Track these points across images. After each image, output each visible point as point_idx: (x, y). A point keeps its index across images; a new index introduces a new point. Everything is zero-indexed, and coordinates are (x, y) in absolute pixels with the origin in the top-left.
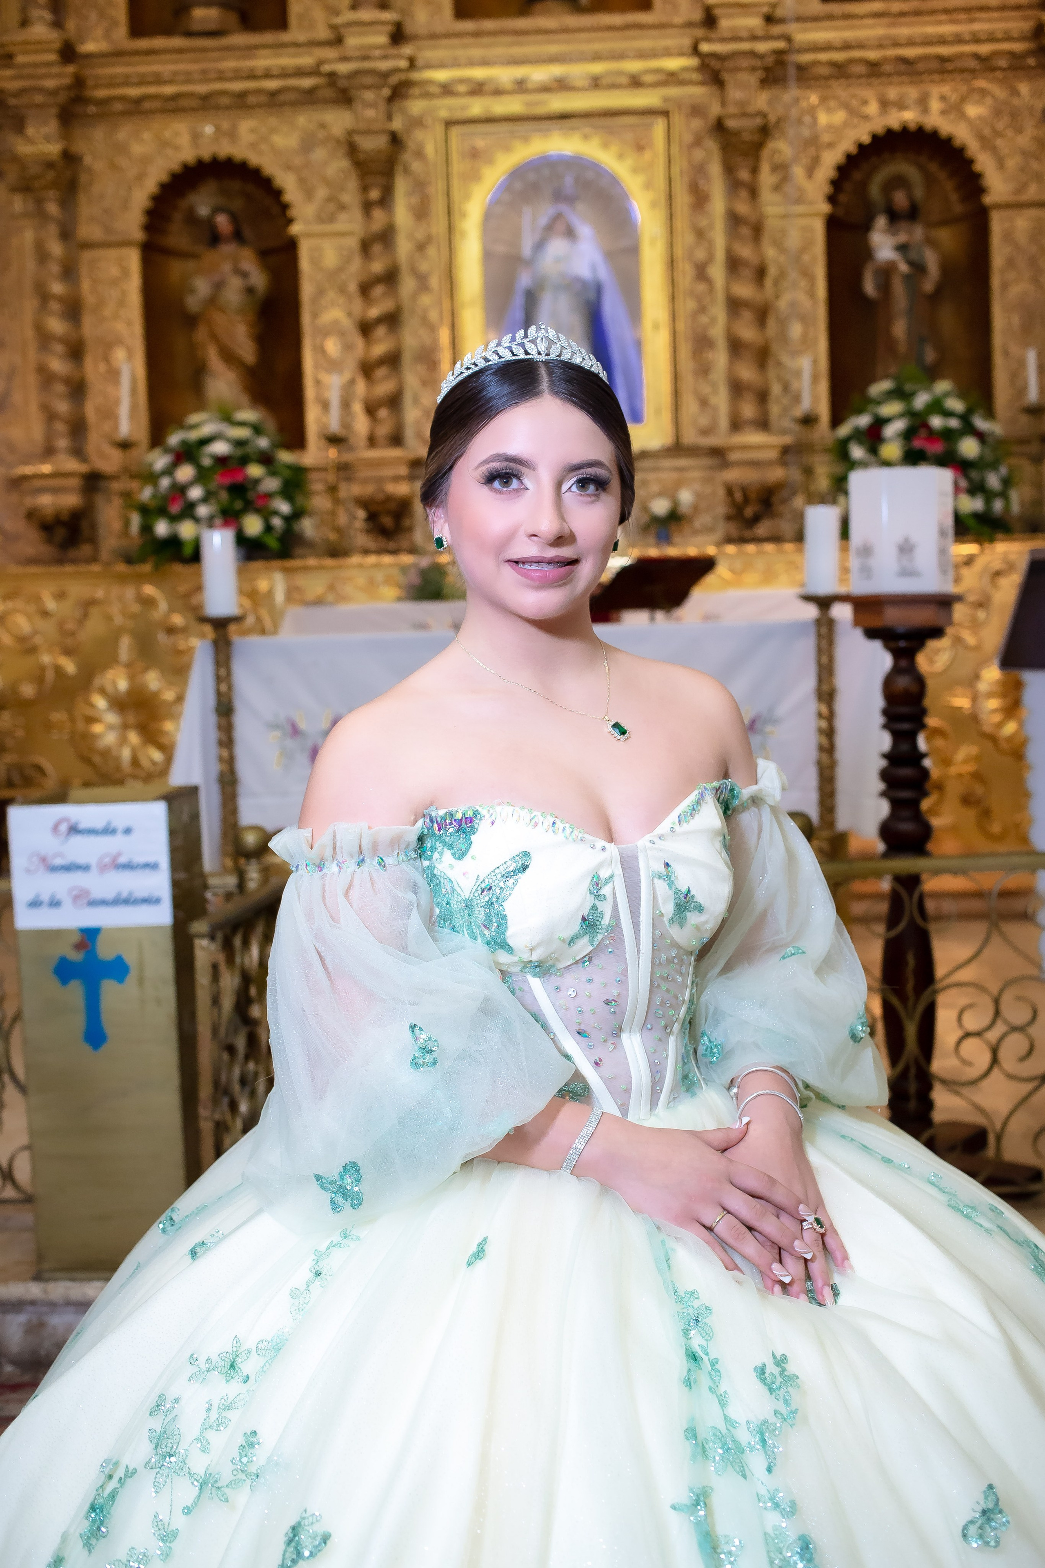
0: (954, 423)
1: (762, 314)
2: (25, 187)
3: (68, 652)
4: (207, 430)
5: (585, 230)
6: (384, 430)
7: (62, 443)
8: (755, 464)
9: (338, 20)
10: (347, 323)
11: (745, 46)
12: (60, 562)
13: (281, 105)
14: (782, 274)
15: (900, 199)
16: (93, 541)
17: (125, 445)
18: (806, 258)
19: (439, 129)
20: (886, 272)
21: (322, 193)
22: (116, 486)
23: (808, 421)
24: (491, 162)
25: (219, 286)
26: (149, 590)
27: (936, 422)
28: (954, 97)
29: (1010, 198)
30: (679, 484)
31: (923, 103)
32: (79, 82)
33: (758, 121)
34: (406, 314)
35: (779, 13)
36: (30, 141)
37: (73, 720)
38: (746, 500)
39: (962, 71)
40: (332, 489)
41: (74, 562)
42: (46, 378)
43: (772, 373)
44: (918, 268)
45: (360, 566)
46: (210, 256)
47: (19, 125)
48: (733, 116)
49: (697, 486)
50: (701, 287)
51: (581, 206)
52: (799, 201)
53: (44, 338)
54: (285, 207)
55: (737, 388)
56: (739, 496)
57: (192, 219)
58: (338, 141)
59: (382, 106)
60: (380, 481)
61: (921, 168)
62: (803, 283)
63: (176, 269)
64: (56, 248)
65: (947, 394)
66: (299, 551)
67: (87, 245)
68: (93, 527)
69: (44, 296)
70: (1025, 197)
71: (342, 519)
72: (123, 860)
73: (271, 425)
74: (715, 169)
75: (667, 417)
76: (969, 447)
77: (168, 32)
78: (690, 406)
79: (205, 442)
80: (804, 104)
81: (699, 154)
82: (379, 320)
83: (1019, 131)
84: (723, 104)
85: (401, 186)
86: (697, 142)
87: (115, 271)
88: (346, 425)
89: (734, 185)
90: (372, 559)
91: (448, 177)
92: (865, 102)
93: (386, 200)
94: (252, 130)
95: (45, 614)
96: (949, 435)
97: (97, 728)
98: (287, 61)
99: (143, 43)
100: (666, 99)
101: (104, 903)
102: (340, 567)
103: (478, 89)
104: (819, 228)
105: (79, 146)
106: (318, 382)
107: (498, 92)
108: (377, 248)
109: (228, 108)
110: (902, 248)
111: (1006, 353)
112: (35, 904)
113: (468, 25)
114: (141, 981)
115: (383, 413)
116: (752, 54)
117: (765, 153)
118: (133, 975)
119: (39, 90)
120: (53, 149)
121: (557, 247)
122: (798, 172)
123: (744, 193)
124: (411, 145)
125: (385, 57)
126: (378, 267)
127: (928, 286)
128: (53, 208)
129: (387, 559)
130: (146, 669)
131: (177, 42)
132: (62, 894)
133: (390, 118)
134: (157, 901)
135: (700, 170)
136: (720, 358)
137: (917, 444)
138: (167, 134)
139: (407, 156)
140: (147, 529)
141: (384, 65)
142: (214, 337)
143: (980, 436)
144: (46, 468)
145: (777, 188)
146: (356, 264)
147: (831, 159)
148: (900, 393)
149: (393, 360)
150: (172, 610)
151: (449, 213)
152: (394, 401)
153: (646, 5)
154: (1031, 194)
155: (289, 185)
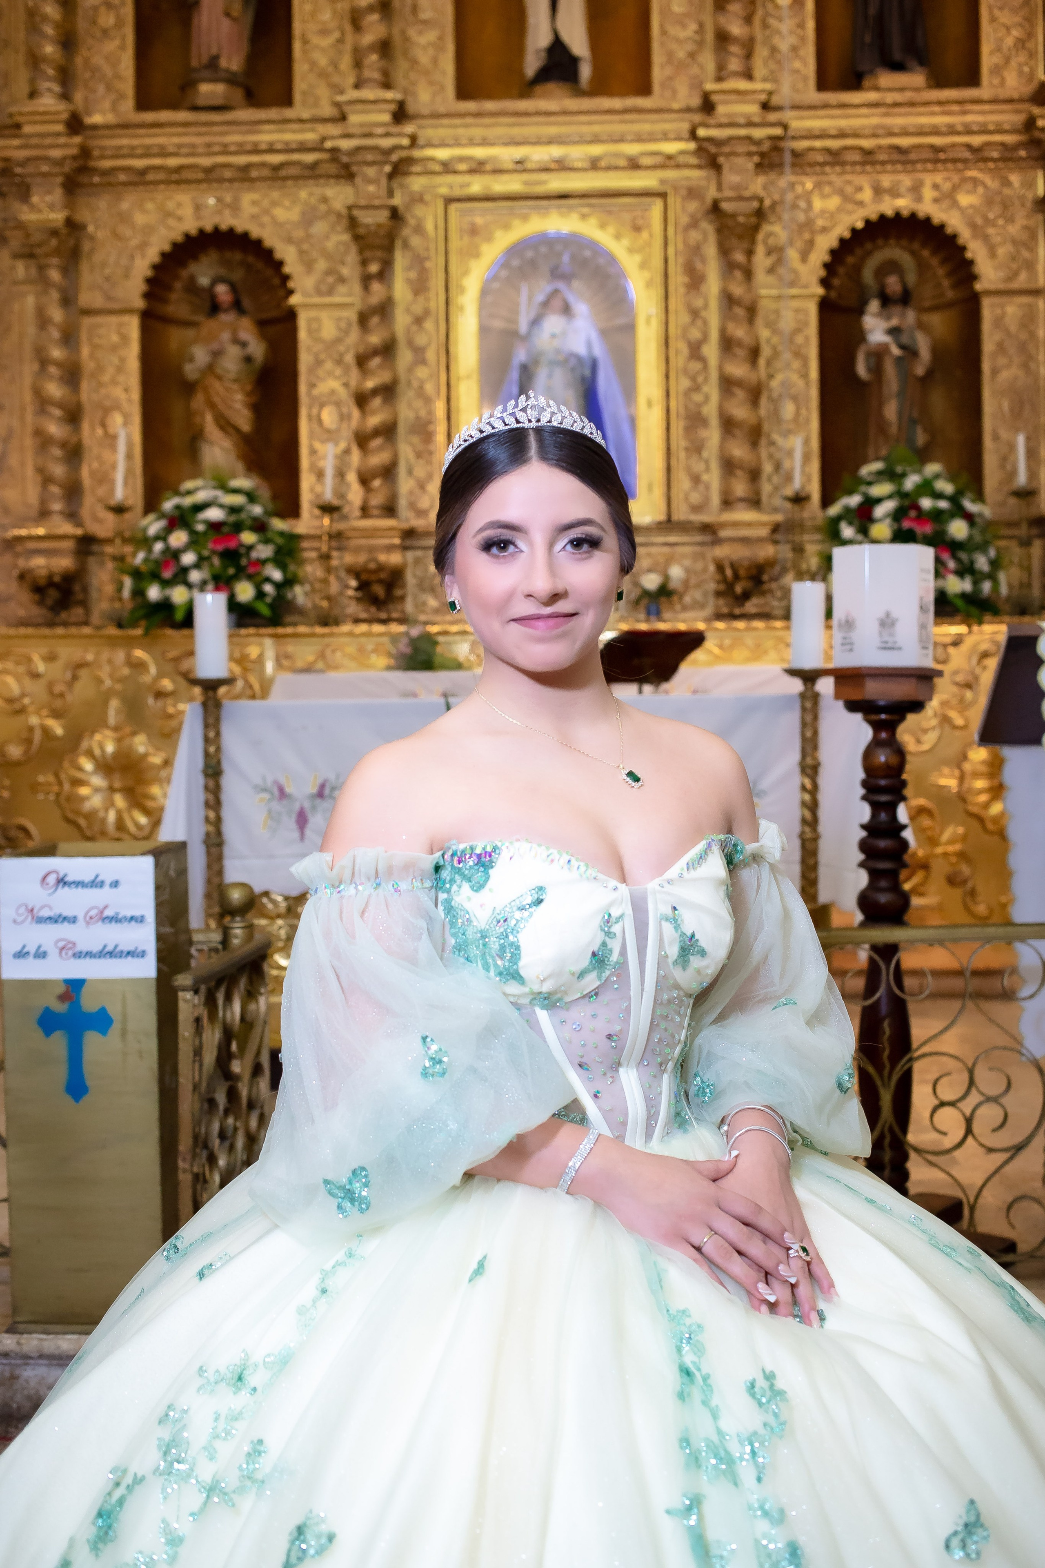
0: (943, 504)
1: (755, 394)
2: (28, 255)
3: (56, 714)
4: (201, 496)
5: (581, 308)
6: (376, 500)
7: (57, 506)
8: (745, 541)
9: (340, 98)
10: (343, 394)
11: (742, 132)
12: (51, 624)
13: (285, 179)
14: (776, 354)
15: (893, 283)
16: (84, 603)
17: (119, 510)
18: (799, 339)
19: (440, 205)
20: (878, 355)
21: (322, 265)
22: (109, 549)
23: (799, 499)
24: (489, 239)
25: (217, 354)
26: (139, 653)
27: (926, 503)
28: (947, 186)
29: (1001, 286)
30: (669, 560)
31: (916, 190)
32: (85, 152)
33: (755, 204)
34: (402, 387)
35: (775, 100)
36: (33, 208)
37: (60, 783)
38: (736, 577)
39: (955, 161)
40: (325, 558)
41: (65, 624)
42: (43, 441)
43: (764, 452)
45: (351, 634)
46: (209, 325)
47: (24, 193)
48: (729, 199)
49: (687, 562)
50: (696, 366)
51: (576, 284)
52: (792, 284)
53: (42, 403)
54: (286, 278)
55: (729, 466)
56: (729, 572)
57: (192, 287)
58: (339, 215)
59: (384, 181)
60: (372, 549)
61: (913, 253)
62: (796, 364)
63: (175, 337)
64: (57, 314)
65: (937, 476)
66: (288, 619)
67: (88, 312)
68: (85, 590)
69: (44, 362)
70: (1015, 285)
71: (334, 587)
72: (108, 913)
73: (265, 493)
74: (711, 250)
75: (659, 492)
76: (958, 529)
77: (174, 106)
78: (683, 483)
79: (199, 508)
80: (799, 189)
81: (695, 236)
82: (375, 392)
83: (1011, 220)
84: (720, 188)
85: (400, 260)
86: (694, 224)
87: (115, 338)
88: (340, 494)
89: (729, 267)
90: (363, 628)
91: (446, 252)
92: (860, 189)
93: (384, 274)
94: (254, 203)
95: (36, 676)
96: (937, 516)
97: (84, 791)
98: (291, 136)
99: (149, 117)
100: (663, 182)
101: (89, 955)
102: (331, 635)
103: (478, 168)
104: (812, 310)
105: (83, 215)
106: (313, 452)
107: (498, 171)
108: (375, 320)
109: (231, 181)
110: (894, 332)
111: (996, 437)
112: (21, 954)
113: (470, 106)
114: (124, 1033)
115: (377, 483)
116: (749, 139)
117: (760, 236)
118: (115, 1029)
119: (46, 159)
120: (57, 217)
121: (553, 323)
122: (792, 255)
123: (738, 274)
124: (412, 222)
125: (387, 135)
126: (375, 339)
127: (920, 371)
128: (55, 275)
129: (378, 628)
130: (134, 734)
131: (182, 116)
132: (48, 946)
133: (390, 194)
134: (143, 954)
135: (696, 250)
136: (713, 435)
137: (906, 525)
138: (170, 205)
139: (406, 232)
140: (139, 593)
141: (386, 143)
142: (212, 405)
143: (969, 518)
144: (41, 531)
145: (771, 270)
146: (354, 335)
147: (826, 243)
148: (890, 474)
149: (388, 431)
150: (160, 675)
151: (447, 289)
152: (388, 472)
153: (645, 89)
154: (1023, 280)
155: (290, 257)
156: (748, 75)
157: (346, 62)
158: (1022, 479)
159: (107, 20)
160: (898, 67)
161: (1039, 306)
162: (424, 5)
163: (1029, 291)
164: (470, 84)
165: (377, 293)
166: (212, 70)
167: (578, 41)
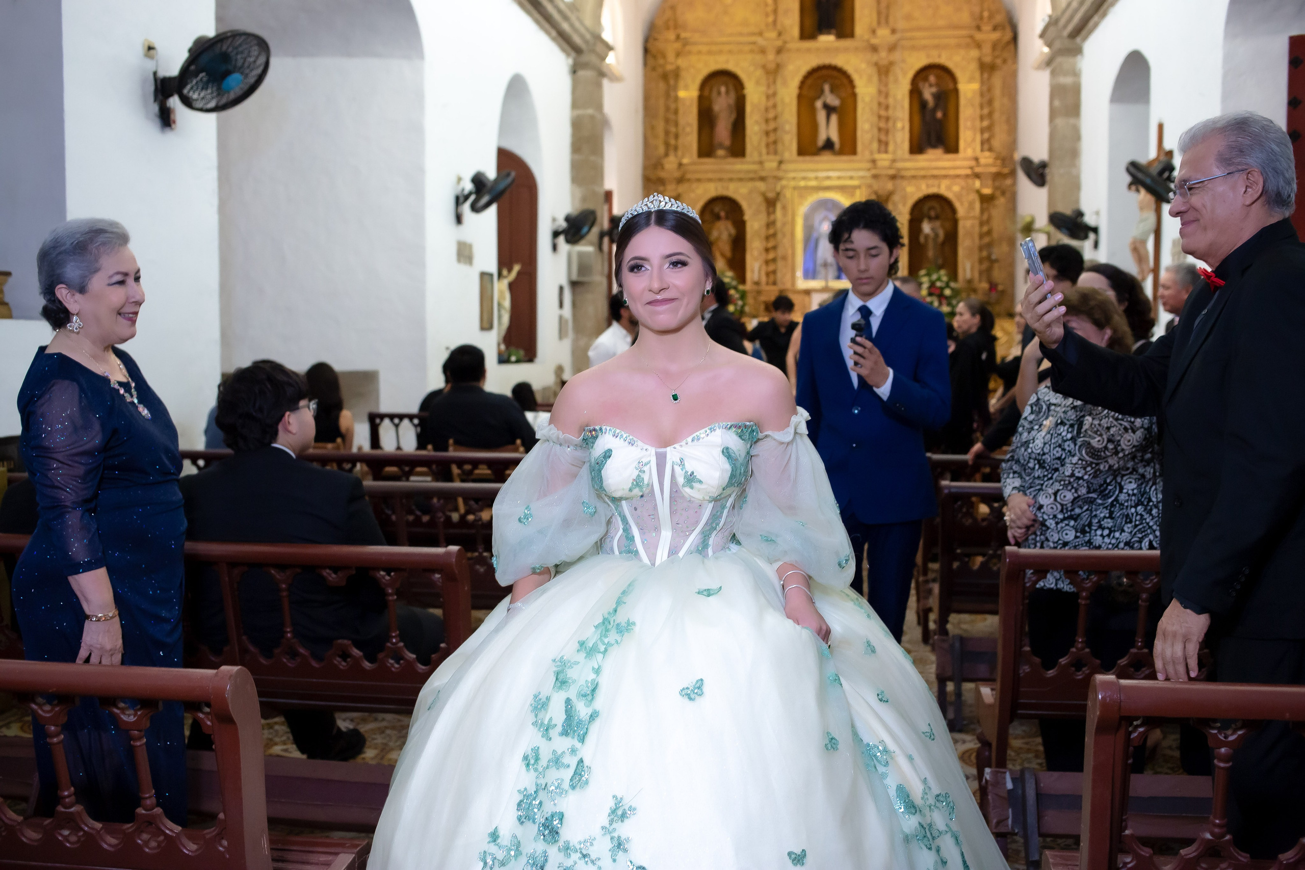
0: (944, 284)
6: (770, 281)
9: (762, 157)
10: (761, 247)
11: (885, 170)
13: (743, 181)
15: (933, 214)
19: (791, 190)
20: (927, 237)
21: (754, 208)
24: (806, 200)
25: (720, 233)
27: (939, 284)
28: (948, 186)
29: (964, 216)
31: (939, 186)
32: (683, 173)
34: (779, 245)
35: (895, 159)
39: (951, 177)
40: (755, 298)
44: (937, 235)
46: (718, 224)
48: (881, 190)
54: (742, 211)
57: (712, 212)
58: (760, 192)
59: (774, 183)
70: (968, 216)
76: (947, 292)
80: (903, 186)
82: (771, 248)
84: (879, 186)
85: (779, 206)
88: (759, 277)
91: (793, 204)
92: (921, 186)
93: (774, 212)
94: (734, 188)
96: (942, 289)
98: (746, 168)
99: (702, 160)
100: (860, 183)
103: (804, 178)
104: (906, 222)
106: (751, 265)
107: (809, 180)
108: (770, 226)
109: (727, 181)
110: (933, 229)
111: (962, 263)
113: (801, 158)
115: (772, 276)
121: (825, 224)
122: (900, 205)
124: (782, 195)
125: (776, 169)
126: (771, 231)
127: (940, 240)
133: (776, 187)
138: (707, 188)
139: (781, 198)
142: (718, 249)
143: (952, 289)
146: (764, 230)
147: (911, 203)
149: (774, 260)
151: (793, 214)
152: (774, 272)
153: (854, 152)
154: (972, 214)
155: (744, 205)
156: (886, 152)
157: (763, 144)
158: (968, 275)
159: (688, 129)
161: (977, 222)
162: (787, 127)
163: (974, 218)
164: (802, 152)
165: (772, 217)
166: (721, 146)
167: (835, 137)
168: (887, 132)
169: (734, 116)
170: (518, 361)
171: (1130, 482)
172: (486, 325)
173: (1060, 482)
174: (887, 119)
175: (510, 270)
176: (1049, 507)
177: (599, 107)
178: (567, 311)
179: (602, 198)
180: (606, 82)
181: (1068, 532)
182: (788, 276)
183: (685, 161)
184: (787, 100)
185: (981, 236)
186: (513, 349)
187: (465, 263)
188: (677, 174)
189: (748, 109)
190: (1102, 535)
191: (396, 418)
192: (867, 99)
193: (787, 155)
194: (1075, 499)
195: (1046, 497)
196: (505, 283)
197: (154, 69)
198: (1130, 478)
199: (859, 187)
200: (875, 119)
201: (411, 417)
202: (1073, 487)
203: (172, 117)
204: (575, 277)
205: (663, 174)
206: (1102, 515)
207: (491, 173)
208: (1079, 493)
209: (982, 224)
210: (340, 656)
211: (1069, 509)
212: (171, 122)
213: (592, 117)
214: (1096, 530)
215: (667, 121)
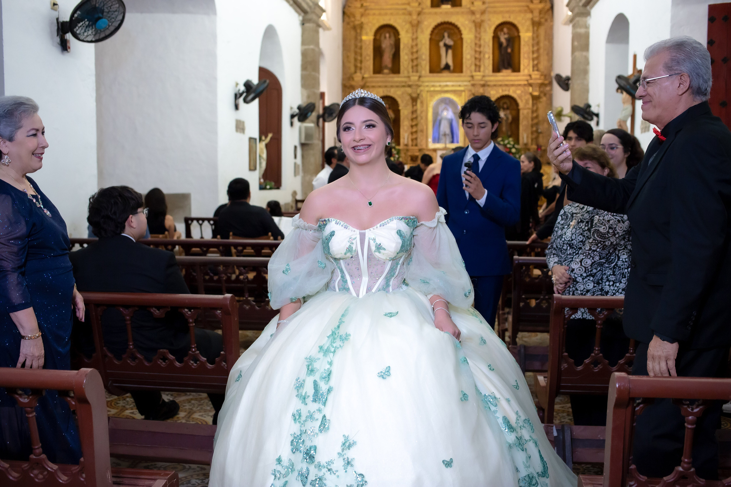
0: (512, 146)
5: (450, 110)
6: (414, 144)
9: (409, 74)
10: (409, 125)
11: (479, 82)
13: (398, 87)
15: (505, 106)
19: (426, 92)
20: (502, 119)
21: (405, 102)
24: (434, 98)
27: (509, 146)
28: (514, 90)
29: (523, 108)
31: (509, 91)
34: (419, 124)
35: (484, 75)
39: (516, 86)
44: (507, 118)
54: (398, 104)
58: (408, 94)
59: (416, 89)
70: (525, 108)
76: (514, 150)
80: (488, 90)
82: (414, 125)
83: (525, 96)
85: (419, 102)
88: (408, 141)
91: (427, 100)
93: (416, 105)
94: (393, 91)
96: (510, 148)
98: (400, 80)
99: (376, 75)
100: (465, 89)
103: (433, 86)
106: (403, 135)
107: (436, 87)
108: (414, 113)
109: (389, 87)
110: (505, 115)
111: (521, 134)
113: (431, 75)
121: (445, 112)
124: (421, 95)
126: (414, 116)
127: (510, 121)
139: (420, 97)
141: (417, 83)
143: (516, 149)
146: (410, 115)
149: (416, 132)
151: (427, 106)
152: (416, 139)
153: (461, 71)
154: (527, 106)
155: (399, 100)
156: (479, 71)
157: (410, 66)
158: (525, 141)
159: (368, 58)
160: (506, 68)
161: (530, 111)
162: (424, 57)
163: (529, 109)
164: (432, 71)
165: (415, 108)
166: (386, 67)
167: (450, 63)
168: (480, 60)
169: (394, 50)
170: (271, 189)
171: (624, 254)
172: (252, 168)
173: (583, 254)
174: (480, 52)
175: (266, 137)
176: (578, 269)
177: (317, 44)
178: (299, 160)
179: (318, 97)
180: (321, 30)
181: (589, 284)
182: (424, 142)
183: (366, 76)
184: (424, 42)
185: (533, 119)
186: (268, 182)
187: (240, 132)
188: (361, 83)
189: (402, 46)
190: (609, 285)
191: (200, 220)
192: (469, 41)
193: (423, 73)
194: (593, 263)
195: (576, 264)
196: (263, 144)
197: (57, 17)
198: (623, 252)
199: (464, 91)
200: (473, 53)
201: (209, 220)
202: (591, 256)
203: (68, 45)
204: (303, 141)
205: (353, 83)
206: (609, 273)
207: (255, 80)
208: (595, 260)
209: (533, 112)
210: (161, 359)
211: (590, 270)
212: (68, 48)
213: (313, 50)
214: (605, 282)
215: (356, 53)
